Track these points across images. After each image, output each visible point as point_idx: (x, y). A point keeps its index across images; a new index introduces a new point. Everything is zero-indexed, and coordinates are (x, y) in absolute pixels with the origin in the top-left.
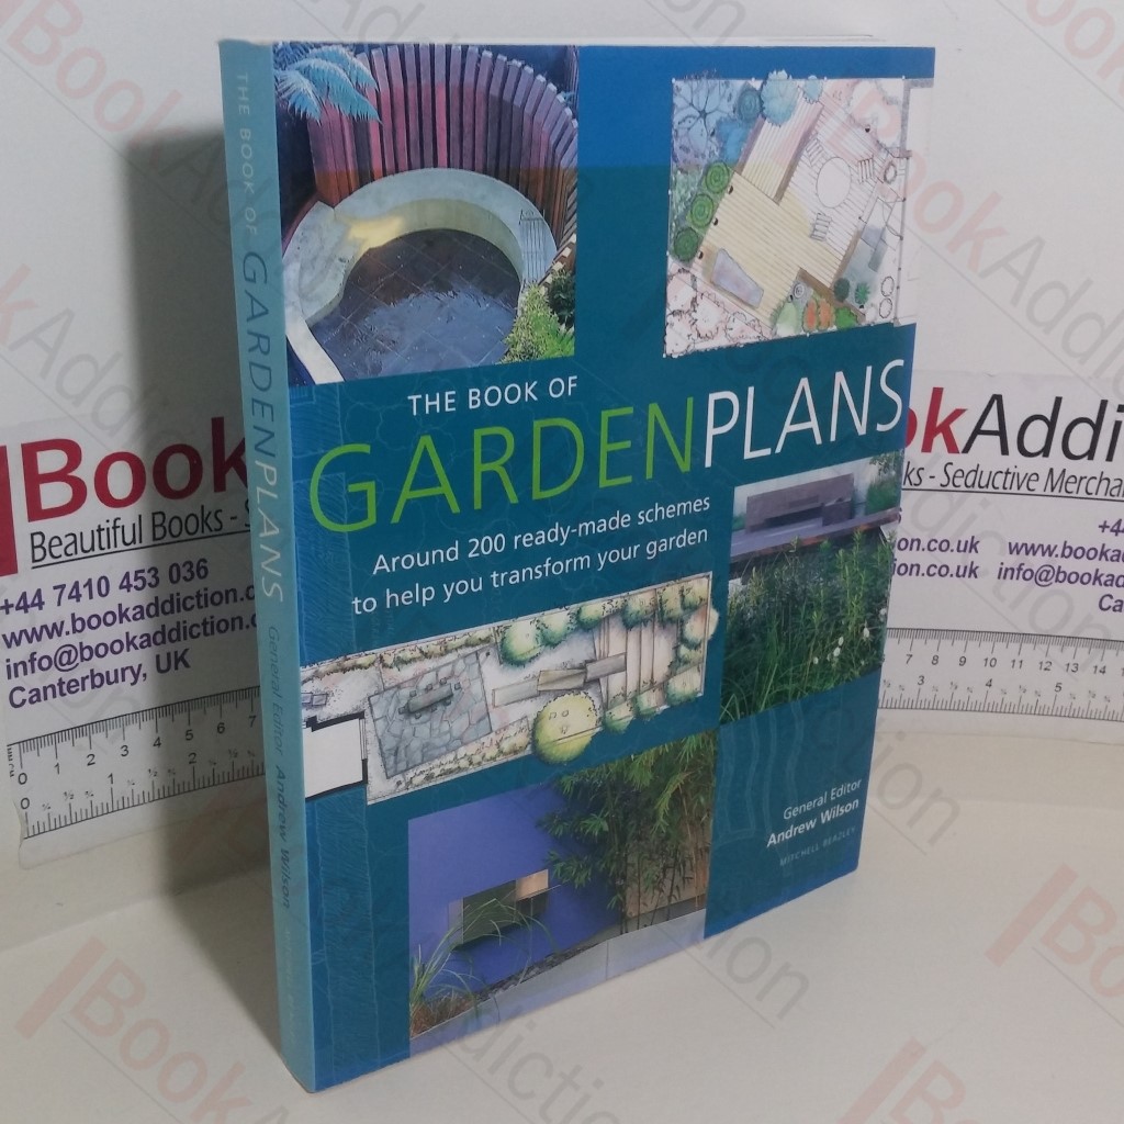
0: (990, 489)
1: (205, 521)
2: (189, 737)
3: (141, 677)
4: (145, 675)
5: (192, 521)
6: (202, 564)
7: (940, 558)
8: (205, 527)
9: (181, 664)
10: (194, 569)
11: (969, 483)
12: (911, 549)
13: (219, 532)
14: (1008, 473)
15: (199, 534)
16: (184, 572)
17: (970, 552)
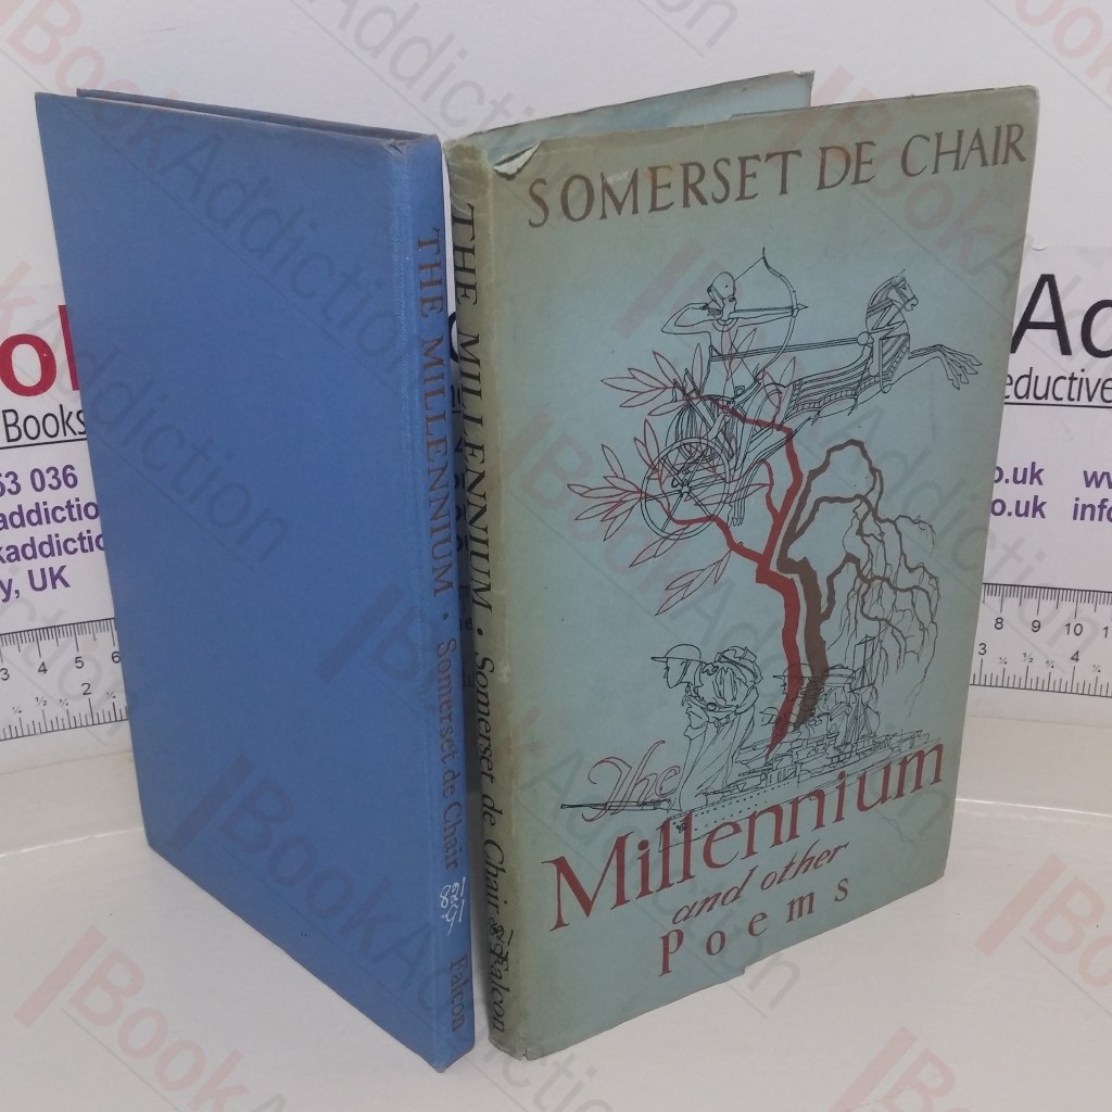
0: (1051, 400)
1: (66, 423)
2: (80, 664)
3: (13, 595)
4: (17, 592)
5: (50, 422)
6: (69, 471)
8: (68, 429)
9: (58, 582)
10: (60, 476)
11: (1021, 392)
13: (83, 436)
14: (1072, 378)
15: (61, 437)
16: (49, 479)
17: (1031, 483)
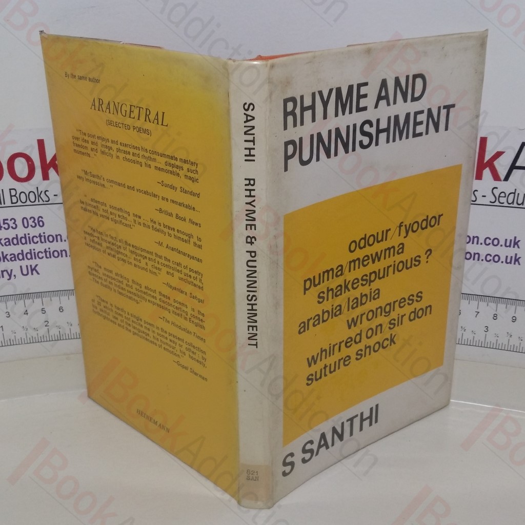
1: (39, 196)
2: (44, 312)
3: (13, 277)
4: (15, 276)
5: (32, 196)
6: (40, 219)
7: (492, 250)
8: (40, 199)
9: (34, 272)
10: (36, 221)
11: (510, 201)
12: (473, 243)
13: (48, 202)
15: (37, 202)
16: (31, 222)
17: (514, 247)
